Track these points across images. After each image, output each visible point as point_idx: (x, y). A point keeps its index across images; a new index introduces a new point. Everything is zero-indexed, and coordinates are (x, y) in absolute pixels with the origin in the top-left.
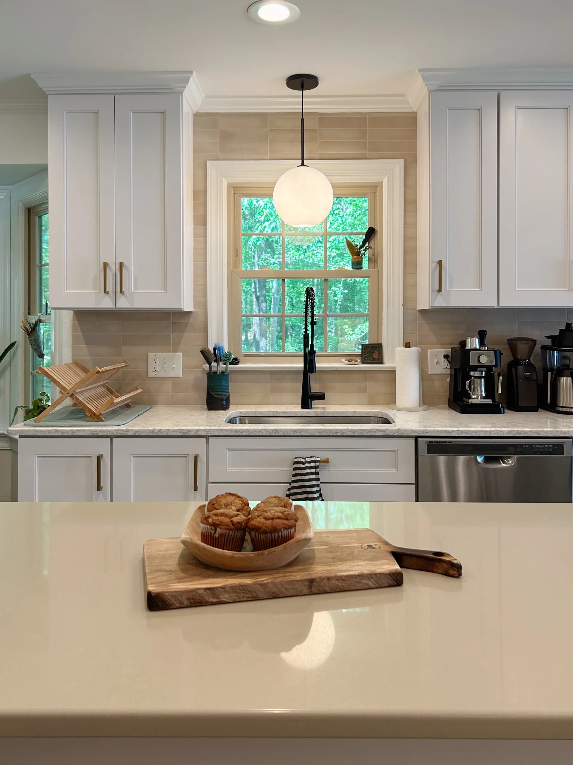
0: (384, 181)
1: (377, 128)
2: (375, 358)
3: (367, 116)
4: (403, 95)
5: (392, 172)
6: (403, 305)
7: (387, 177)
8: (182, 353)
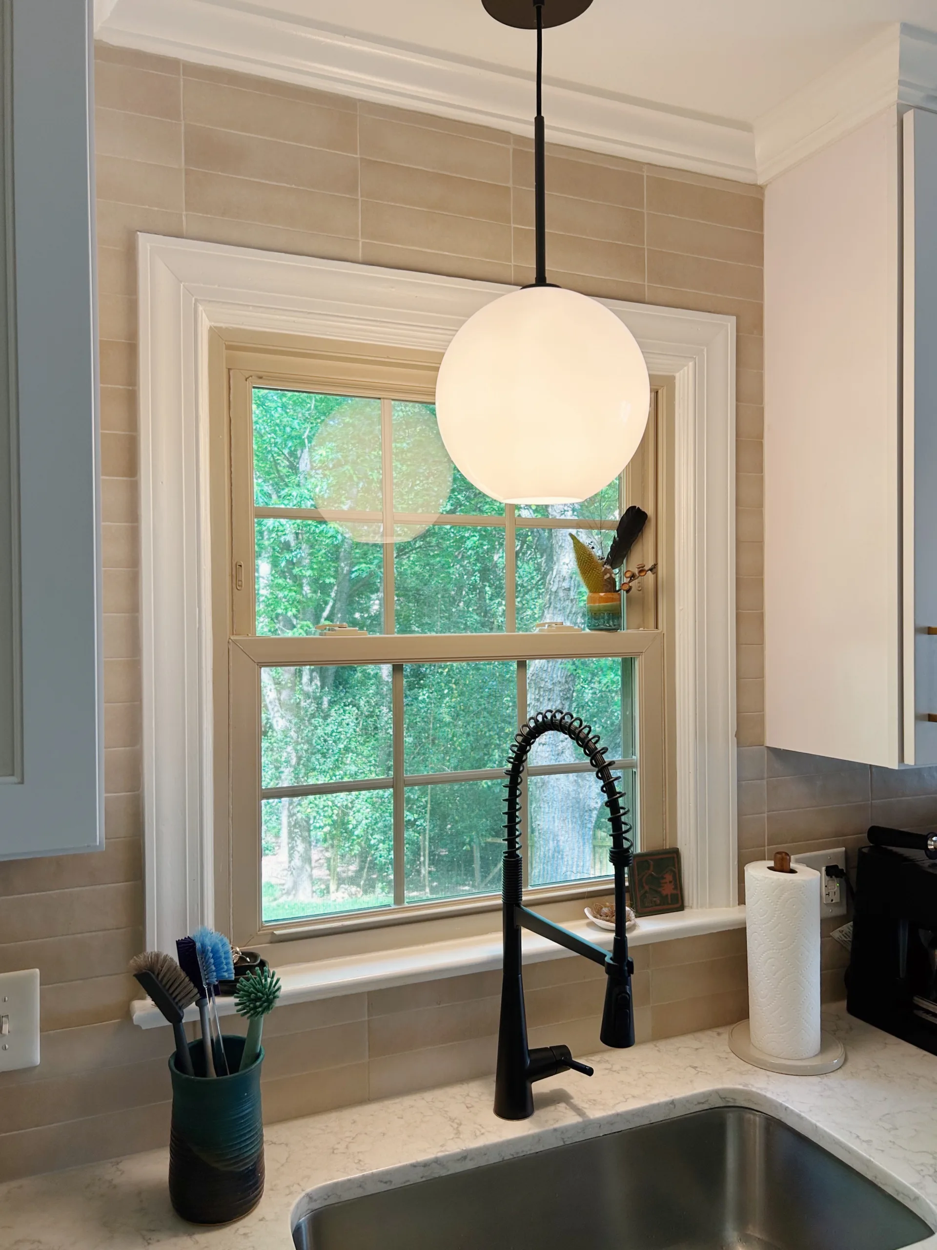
0: (677, 375)
1: (670, 215)
2: (667, 896)
3: (645, 174)
4: (746, 127)
5: (705, 350)
6: (737, 735)
7: (691, 364)
8: (37, 970)
